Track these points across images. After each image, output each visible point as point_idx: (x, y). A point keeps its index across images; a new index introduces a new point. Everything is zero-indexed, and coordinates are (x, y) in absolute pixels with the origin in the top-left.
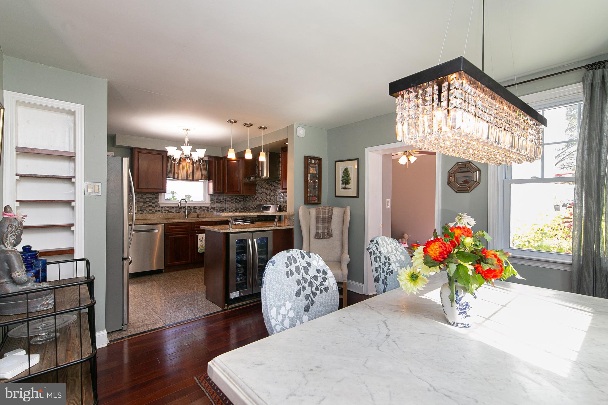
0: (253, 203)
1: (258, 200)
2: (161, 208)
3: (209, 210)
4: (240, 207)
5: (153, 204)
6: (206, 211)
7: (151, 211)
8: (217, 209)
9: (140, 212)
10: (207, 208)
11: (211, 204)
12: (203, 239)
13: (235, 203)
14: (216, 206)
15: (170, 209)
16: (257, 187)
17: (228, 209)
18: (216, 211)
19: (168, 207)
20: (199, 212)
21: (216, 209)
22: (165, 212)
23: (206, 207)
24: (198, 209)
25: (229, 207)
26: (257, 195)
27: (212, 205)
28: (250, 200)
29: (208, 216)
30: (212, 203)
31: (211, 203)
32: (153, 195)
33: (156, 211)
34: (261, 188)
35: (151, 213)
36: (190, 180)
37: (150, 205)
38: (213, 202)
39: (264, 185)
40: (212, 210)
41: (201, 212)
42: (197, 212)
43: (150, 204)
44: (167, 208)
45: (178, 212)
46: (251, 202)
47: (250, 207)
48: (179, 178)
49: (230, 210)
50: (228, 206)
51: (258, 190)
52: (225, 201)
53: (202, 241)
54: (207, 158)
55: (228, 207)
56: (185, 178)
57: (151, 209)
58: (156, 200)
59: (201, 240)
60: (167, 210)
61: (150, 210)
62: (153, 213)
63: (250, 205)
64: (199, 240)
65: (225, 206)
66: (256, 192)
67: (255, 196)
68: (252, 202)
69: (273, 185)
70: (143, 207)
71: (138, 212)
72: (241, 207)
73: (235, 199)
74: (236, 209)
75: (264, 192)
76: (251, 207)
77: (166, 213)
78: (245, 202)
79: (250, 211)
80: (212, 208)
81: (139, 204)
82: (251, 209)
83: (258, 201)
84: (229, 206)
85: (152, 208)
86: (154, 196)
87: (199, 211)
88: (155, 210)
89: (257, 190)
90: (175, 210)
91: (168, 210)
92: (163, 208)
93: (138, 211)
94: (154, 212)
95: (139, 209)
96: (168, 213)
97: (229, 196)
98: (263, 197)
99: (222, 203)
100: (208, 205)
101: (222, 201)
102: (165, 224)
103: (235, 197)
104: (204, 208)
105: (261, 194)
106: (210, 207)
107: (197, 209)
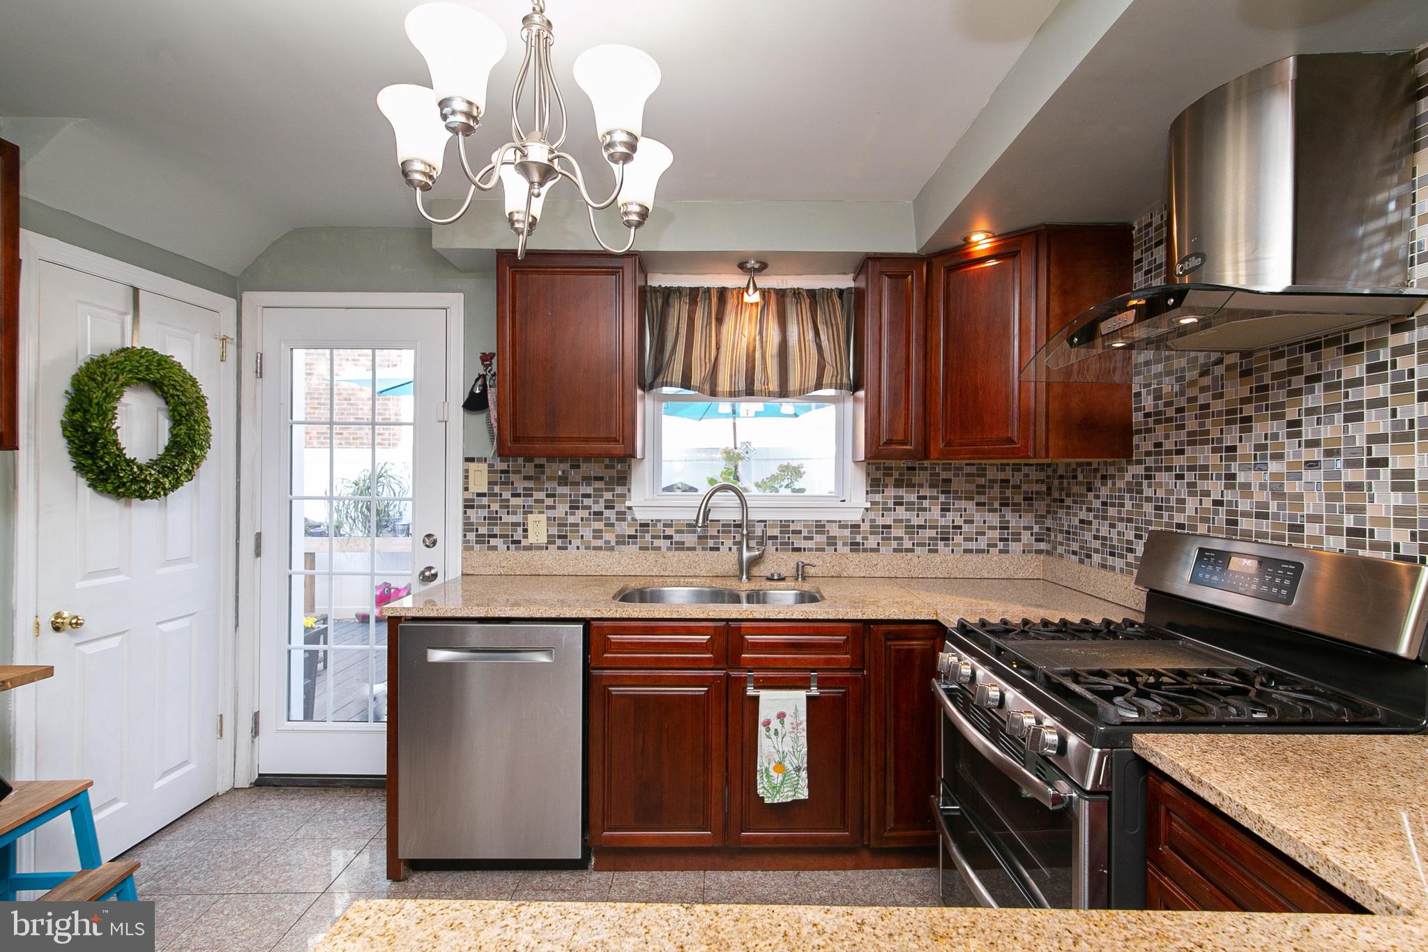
0: (1112, 512)
1: (1148, 492)
2: (642, 525)
3: (859, 539)
4: (1025, 528)
5: (606, 507)
6: (845, 544)
7: (601, 537)
8: (901, 538)
9: (559, 542)
10: (847, 532)
11: (867, 509)
12: (782, 723)
13: (996, 505)
14: (895, 521)
15: (677, 532)
16: (1139, 409)
17: (959, 539)
18: (894, 544)
19: (668, 525)
20: (810, 550)
21: (895, 538)
22: (657, 543)
23: (842, 526)
24: (805, 533)
25: (966, 528)
26: (1139, 462)
27: (872, 515)
28: (1089, 490)
29: (850, 572)
30: (872, 503)
31: (868, 505)
32: (607, 467)
33: (621, 540)
34: (1180, 410)
35: (600, 548)
36: (770, 394)
37: (595, 513)
38: (878, 498)
39: (1203, 389)
40: (872, 542)
41: (817, 549)
42: (798, 550)
43: (595, 508)
44: (665, 525)
45: (712, 549)
46: (1097, 504)
47: (1088, 536)
48: (720, 389)
49: (972, 545)
50: (959, 522)
51: (1148, 431)
52: (942, 498)
53: (776, 732)
54: (851, 276)
55: (960, 527)
56: (742, 386)
57: (601, 531)
58: (619, 490)
59: (775, 724)
60: (666, 537)
61: (597, 534)
62: (607, 549)
63: (1090, 523)
64: (761, 729)
65: (942, 522)
66: (1136, 439)
67: (1121, 470)
68: (1104, 504)
69: (1313, 379)
70: (571, 520)
71: (549, 542)
72: (1036, 529)
73: (997, 487)
74: (1007, 540)
75: (1206, 442)
76: (1096, 537)
77: (659, 548)
78: (1055, 500)
79: (1089, 556)
80: (874, 529)
81: (553, 508)
82: (1097, 544)
83: (1149, 499)
84: (966, 522)
85: (606, 525)
86: (614, 473)
87: (809, 544)
88: (617, 536)
89: (1139, 432)
90: (699, 537)
91: (670, 537)
92: (647, 525)
93: (549, 536)
94: (613, 543)
95: (554, 531)
96: (669, 549)
97: (968, 470)
98: (1189, 476)
99: (926, 503)
100: (856, 517)
101: (925, 498)
102: (587, 623)
103: (1001, 476)
104: (834, 531)
105: (1181, 452)
106: (865, 527)
107: (800, 532)
